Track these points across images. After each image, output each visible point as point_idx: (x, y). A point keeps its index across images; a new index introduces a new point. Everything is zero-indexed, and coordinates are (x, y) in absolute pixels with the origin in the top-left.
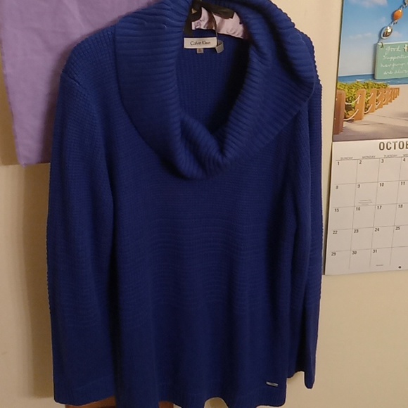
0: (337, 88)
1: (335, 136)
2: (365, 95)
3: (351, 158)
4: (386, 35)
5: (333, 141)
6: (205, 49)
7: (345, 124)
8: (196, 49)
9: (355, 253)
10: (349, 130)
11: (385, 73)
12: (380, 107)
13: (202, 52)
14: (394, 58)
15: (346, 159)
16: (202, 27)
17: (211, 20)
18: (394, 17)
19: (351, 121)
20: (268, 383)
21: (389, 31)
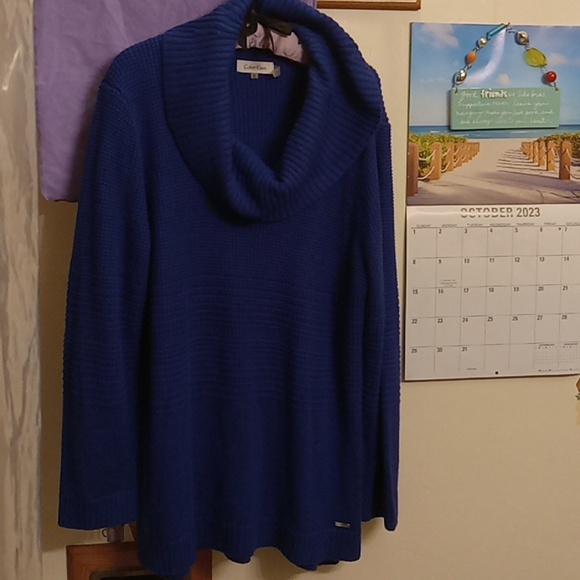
0: (408, 141)
1: (410, 198)
2: (441, 151)
3: (428, 227)
4: (460, 79)
5: (407, 205)
6: (260, 75)
7: (420, 184)
8: (250, 74)
9: (440, 350)
10: (425, 192)
11: (462, 122)
12: (459, 165)
13: (257, 77)
14: (470, 105)
15: (423, 227)
16: (258, 46)
17: (268, 36)
18: (468, 61)
19: (427, 180)
20: (338, 524)
21: (463, 75)
